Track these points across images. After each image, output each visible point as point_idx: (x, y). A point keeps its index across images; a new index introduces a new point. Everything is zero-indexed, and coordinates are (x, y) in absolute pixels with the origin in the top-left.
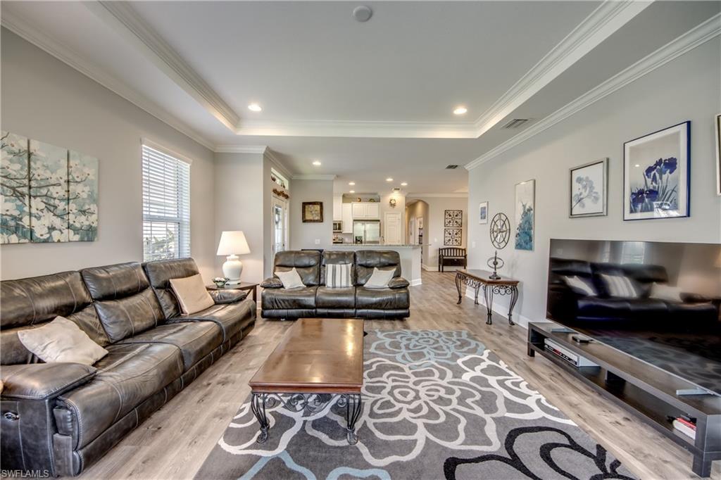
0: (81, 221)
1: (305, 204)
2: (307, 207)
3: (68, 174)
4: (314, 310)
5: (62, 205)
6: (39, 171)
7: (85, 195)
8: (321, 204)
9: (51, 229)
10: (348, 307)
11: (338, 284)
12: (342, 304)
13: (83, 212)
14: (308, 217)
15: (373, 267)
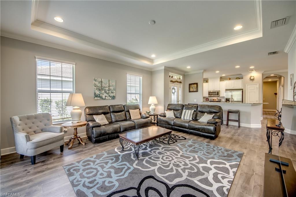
0: (112, 95)
1: (190, 85)
2: (191, 85)
3: (109, 85)
4: (173, 127)
5: (108, 91)
6: (103, 85)
7: (112, 89)
8: (197, 84)
9: (106, 96)
10: (185, 128)
11: (185, 118)
12: (183, 126)
13: (112, 93)
14: (191, 90)
15: (205, 113)
